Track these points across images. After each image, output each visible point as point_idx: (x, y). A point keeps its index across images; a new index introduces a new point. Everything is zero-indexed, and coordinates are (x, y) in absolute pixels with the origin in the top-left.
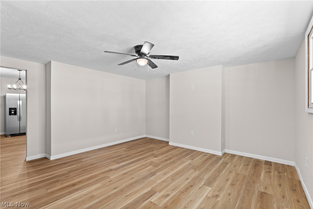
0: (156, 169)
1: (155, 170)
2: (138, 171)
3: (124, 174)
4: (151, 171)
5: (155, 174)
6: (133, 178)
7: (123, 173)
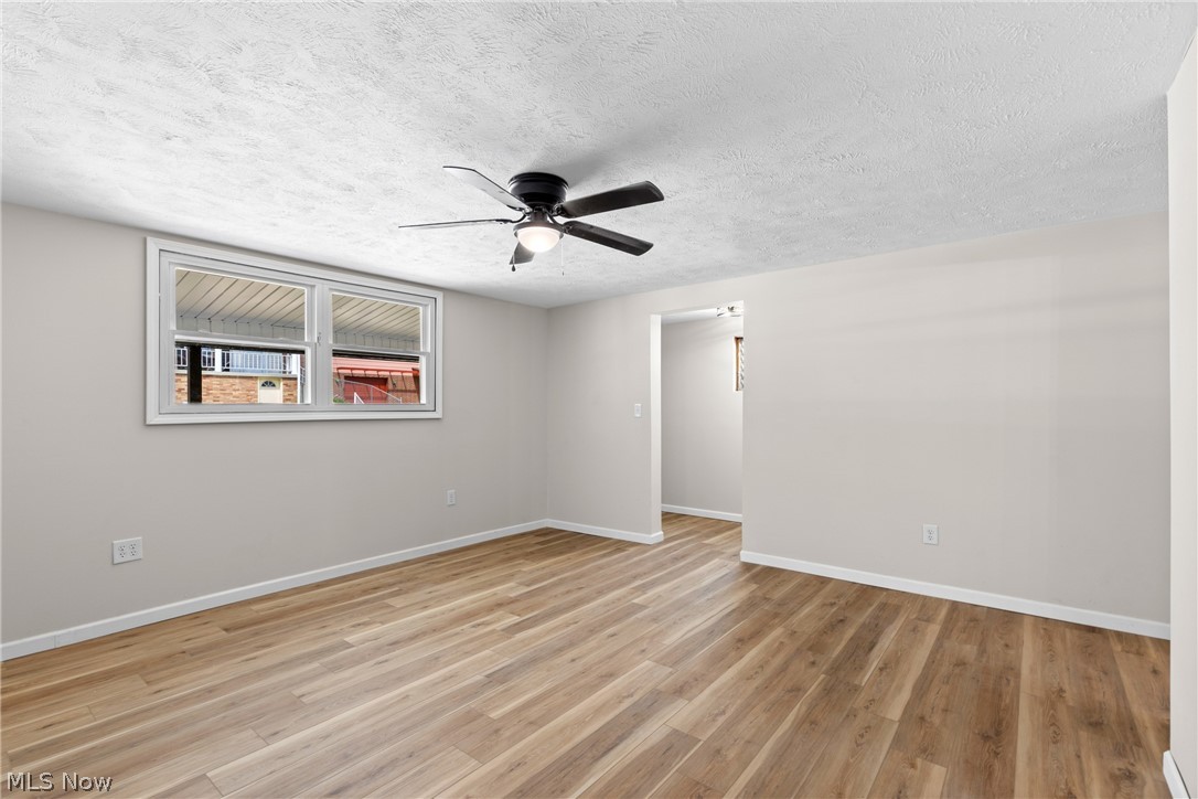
0: (473, 704)
1: (482, 693)
2: (557, 686)
3: (610, 676)
4: (501, 688)
5: (488, 676)
6: (573, 660)
7: (619, 680)
